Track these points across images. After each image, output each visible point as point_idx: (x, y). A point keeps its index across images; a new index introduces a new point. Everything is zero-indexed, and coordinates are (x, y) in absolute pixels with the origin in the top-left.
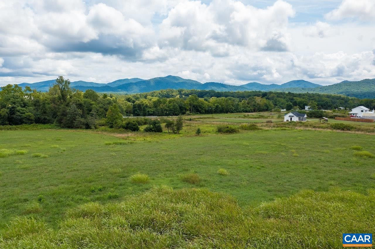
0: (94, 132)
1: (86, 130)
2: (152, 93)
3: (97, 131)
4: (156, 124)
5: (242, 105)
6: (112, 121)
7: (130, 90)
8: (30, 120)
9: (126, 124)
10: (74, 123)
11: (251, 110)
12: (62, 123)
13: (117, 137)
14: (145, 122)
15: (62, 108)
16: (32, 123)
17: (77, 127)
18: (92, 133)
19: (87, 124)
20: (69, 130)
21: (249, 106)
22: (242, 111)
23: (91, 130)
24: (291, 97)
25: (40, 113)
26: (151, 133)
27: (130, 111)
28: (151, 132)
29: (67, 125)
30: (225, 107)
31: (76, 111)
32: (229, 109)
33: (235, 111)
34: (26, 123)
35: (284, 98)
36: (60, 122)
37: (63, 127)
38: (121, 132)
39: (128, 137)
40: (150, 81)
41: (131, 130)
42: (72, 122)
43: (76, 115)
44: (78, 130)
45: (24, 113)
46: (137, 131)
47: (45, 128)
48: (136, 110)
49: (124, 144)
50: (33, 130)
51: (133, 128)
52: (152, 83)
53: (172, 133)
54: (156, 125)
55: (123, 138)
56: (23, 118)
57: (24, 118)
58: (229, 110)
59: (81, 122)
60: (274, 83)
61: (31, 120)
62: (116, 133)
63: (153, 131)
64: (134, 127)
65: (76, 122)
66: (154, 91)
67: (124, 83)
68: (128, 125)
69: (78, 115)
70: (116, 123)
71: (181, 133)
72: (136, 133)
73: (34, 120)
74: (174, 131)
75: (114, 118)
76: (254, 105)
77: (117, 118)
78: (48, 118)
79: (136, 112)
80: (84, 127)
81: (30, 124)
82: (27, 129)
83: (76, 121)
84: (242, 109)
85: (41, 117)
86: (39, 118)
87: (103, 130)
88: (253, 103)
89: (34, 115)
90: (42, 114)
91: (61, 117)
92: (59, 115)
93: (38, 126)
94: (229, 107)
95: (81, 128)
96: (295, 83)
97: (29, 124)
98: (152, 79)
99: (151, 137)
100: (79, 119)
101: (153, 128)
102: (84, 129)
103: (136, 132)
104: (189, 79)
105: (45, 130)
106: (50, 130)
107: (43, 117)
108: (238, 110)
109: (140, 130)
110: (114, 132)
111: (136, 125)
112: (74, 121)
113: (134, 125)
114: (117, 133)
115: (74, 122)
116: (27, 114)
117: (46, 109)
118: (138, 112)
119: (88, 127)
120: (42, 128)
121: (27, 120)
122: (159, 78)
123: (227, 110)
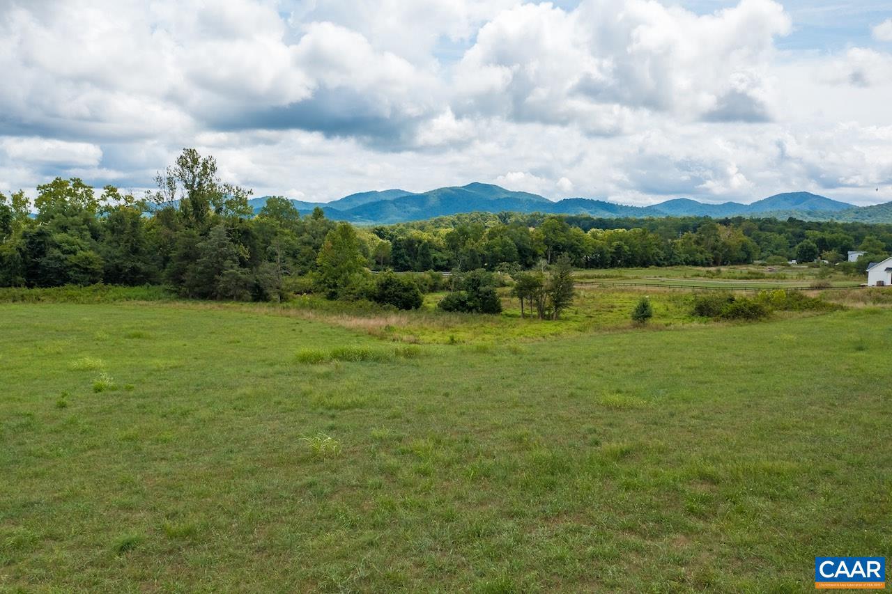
0: (274, 311)
1: (255, 303)
2: (436, 221)
3: (284, 308)
4: (479, 285)
5: (682, 245)
6: (336, 278)
7: (381, 218)
8: (88, 273)
9: (378, 284)
10: (216, 283)
11: (706, 259)
12: (183, 281)
13: (350, 330)
14: (432, 284)
15: (183, 236)
16: (94, 282)
17: (225, 296)
18: (266, 314)
19: (256, 285)
20: (198, 304)
21: (701, 248)
22: (684, 263)
23: (268, 304)
24: (798, 230)
25: (121, 254)
26: (467, 315)
27: (384, 258)
28: (463, 311)
29: (197, 289)
30: (641, 251)
31: (224, 245)
32: (651, 256)
33: (666, 263)
34: (76, 282)
35: (780, 232)
36: (177, 278)
37: (184, 296)
38: (361, 313)
39: (389, 328)
40: (428, 196)
41: (396, 304)
42: (212, 281)
43: (225, 258)
44: (228, 304)
45: (74, 252)
46: (417, 306)
47: (128, 298)
48: (402, 256)
49: (378, 359)
50: (90, 302)
51: (400, 298)
52: (433, 201)
53: (534, 317)
54: (482, 288)
55: (370, 334)
56: (67, 267)
57: (71, 267)
58: (649, 257)
59: (238, 279)
60: (733, 201)
61: (94, 273)
62: (345, 315)
63: (470, 309)
64: (406, 294)
65: (225, 279)
66: (442, 216)
67: (369, 200)
68: (386, 288)
69: (229, 258)
70: (346, 283)
71: (567, 319)
72: (413, 315)
73: (103, 272)
74: (541, 310)
75: (342, 267)
76: (714, 248)
77: (350, 269)
78: (143, 268)
79: (401, 262)
80: (248, 294)
81: (89, 285)
82: (72, 298)
83: (223, 275)
84: (683, 256)
85: (122, 263)
86: (117, 266)
87: (303, 306)
88: (712, 240)
89: (105, 258)
90: (127, 254)
91: (180, 265)
92: (175, 256)
93: (111, 291)
94: (648, 249)
95: (239, 298)
96: (785, 199)
97: (85, 286)
98: (432, 191)
99: (469, 329)
100: (232, 271)
101: (470, 299)
102: (247, 301)
103: (412, 313)
104: (522, 191)
105: (128, 303)
106: (141, 302)
107: (129, 264)
108: (672, 260)
109: (426, 308)
110: (339, 311)
111: (411, 289)
112: (217, 277)
113: (406, 290)
114: (349, 315)
115: (216, 280)
116: (81, 254)
117: (139, 241)
118: (406, 261)
119: (259, 295)
120: (120, 297)
121: (81, 273)
122: (451, 188)
123: (645, 259)
